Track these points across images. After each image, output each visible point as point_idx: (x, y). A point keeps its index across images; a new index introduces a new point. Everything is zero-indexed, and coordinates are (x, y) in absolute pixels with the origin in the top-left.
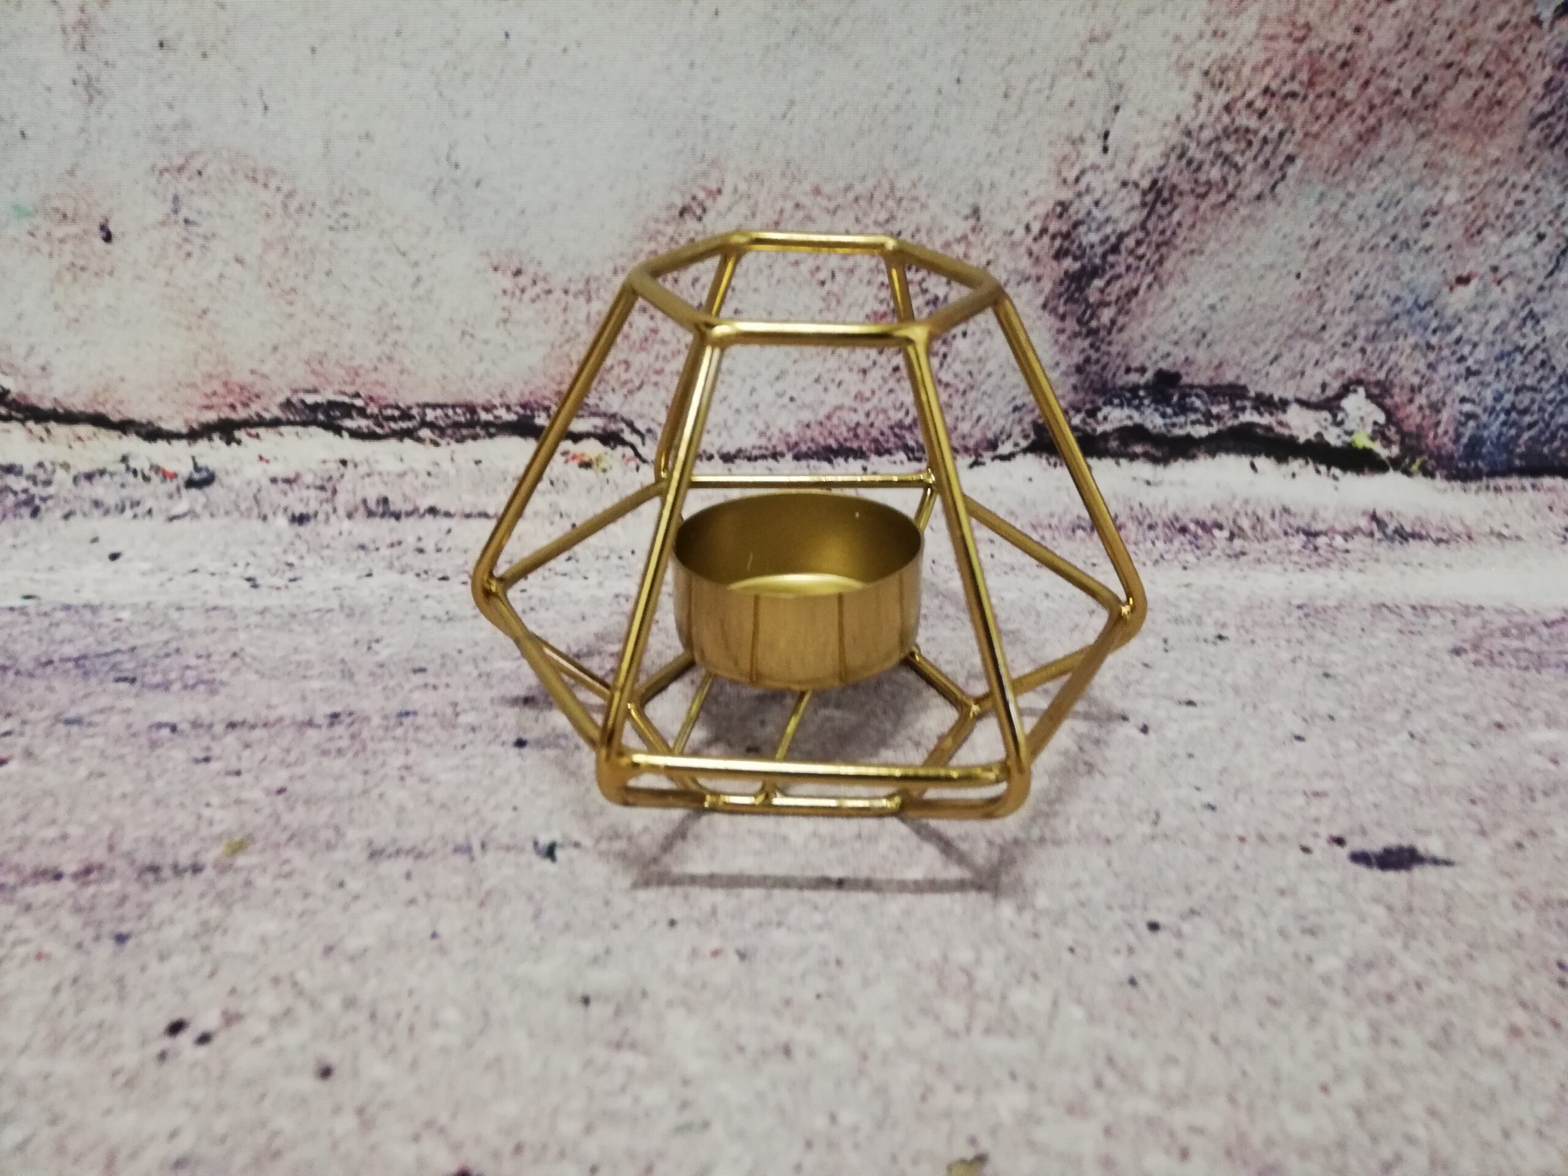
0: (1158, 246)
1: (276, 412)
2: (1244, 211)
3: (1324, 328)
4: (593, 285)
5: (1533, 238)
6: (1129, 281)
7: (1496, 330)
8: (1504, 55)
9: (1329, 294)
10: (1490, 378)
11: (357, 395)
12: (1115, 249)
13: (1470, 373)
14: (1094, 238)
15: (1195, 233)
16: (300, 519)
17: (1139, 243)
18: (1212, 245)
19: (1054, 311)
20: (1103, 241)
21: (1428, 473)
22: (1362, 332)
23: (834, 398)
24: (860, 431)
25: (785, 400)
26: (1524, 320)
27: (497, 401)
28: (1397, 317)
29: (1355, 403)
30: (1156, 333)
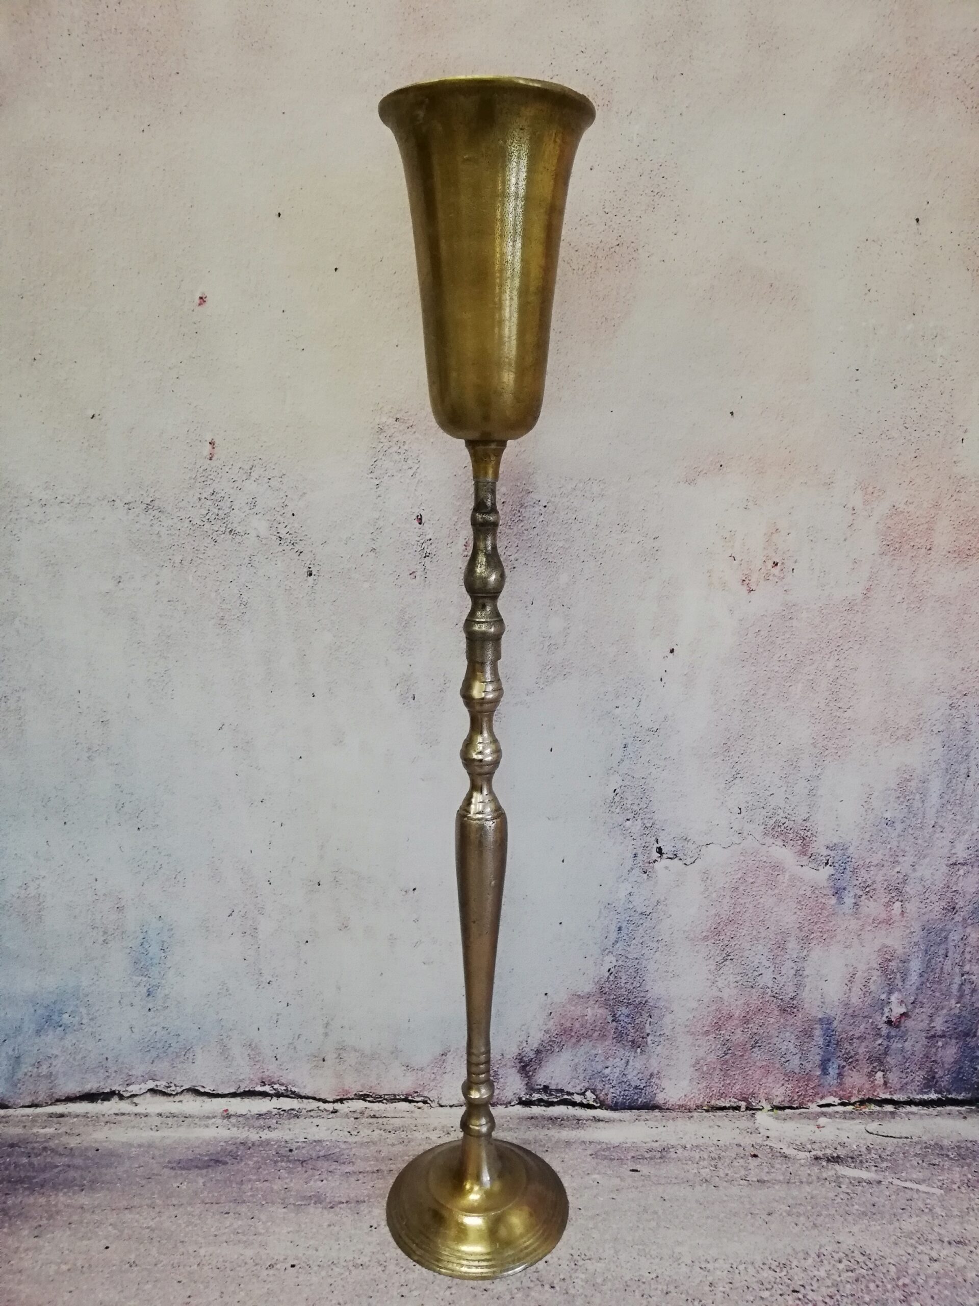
0: (540, 1061)
1: (353, 1096)
2: (555, 1055)
3: (578, 1077)
4: (423, 1068)
5: (620, 1059)
6: (535, 1067)
7: (617, 1078)
8: (603, 1027)
9: (578, 1070)
10: (618, 1088)
11: (371, 1093)
12: (531, 1062)
13: (613, 1087)
15: (547, 1058)
16: (356, 1118)
17: (535, 1061)
18: (551, 1061)
19: (520, 1073)
20: (528, 1060)
21: (606, 1109)
22: (587, 1077)
26: (622, 1076)
27: (401, 1094)
28: (594, 1075)
29: (588, 1094)
30: (542, 1077)
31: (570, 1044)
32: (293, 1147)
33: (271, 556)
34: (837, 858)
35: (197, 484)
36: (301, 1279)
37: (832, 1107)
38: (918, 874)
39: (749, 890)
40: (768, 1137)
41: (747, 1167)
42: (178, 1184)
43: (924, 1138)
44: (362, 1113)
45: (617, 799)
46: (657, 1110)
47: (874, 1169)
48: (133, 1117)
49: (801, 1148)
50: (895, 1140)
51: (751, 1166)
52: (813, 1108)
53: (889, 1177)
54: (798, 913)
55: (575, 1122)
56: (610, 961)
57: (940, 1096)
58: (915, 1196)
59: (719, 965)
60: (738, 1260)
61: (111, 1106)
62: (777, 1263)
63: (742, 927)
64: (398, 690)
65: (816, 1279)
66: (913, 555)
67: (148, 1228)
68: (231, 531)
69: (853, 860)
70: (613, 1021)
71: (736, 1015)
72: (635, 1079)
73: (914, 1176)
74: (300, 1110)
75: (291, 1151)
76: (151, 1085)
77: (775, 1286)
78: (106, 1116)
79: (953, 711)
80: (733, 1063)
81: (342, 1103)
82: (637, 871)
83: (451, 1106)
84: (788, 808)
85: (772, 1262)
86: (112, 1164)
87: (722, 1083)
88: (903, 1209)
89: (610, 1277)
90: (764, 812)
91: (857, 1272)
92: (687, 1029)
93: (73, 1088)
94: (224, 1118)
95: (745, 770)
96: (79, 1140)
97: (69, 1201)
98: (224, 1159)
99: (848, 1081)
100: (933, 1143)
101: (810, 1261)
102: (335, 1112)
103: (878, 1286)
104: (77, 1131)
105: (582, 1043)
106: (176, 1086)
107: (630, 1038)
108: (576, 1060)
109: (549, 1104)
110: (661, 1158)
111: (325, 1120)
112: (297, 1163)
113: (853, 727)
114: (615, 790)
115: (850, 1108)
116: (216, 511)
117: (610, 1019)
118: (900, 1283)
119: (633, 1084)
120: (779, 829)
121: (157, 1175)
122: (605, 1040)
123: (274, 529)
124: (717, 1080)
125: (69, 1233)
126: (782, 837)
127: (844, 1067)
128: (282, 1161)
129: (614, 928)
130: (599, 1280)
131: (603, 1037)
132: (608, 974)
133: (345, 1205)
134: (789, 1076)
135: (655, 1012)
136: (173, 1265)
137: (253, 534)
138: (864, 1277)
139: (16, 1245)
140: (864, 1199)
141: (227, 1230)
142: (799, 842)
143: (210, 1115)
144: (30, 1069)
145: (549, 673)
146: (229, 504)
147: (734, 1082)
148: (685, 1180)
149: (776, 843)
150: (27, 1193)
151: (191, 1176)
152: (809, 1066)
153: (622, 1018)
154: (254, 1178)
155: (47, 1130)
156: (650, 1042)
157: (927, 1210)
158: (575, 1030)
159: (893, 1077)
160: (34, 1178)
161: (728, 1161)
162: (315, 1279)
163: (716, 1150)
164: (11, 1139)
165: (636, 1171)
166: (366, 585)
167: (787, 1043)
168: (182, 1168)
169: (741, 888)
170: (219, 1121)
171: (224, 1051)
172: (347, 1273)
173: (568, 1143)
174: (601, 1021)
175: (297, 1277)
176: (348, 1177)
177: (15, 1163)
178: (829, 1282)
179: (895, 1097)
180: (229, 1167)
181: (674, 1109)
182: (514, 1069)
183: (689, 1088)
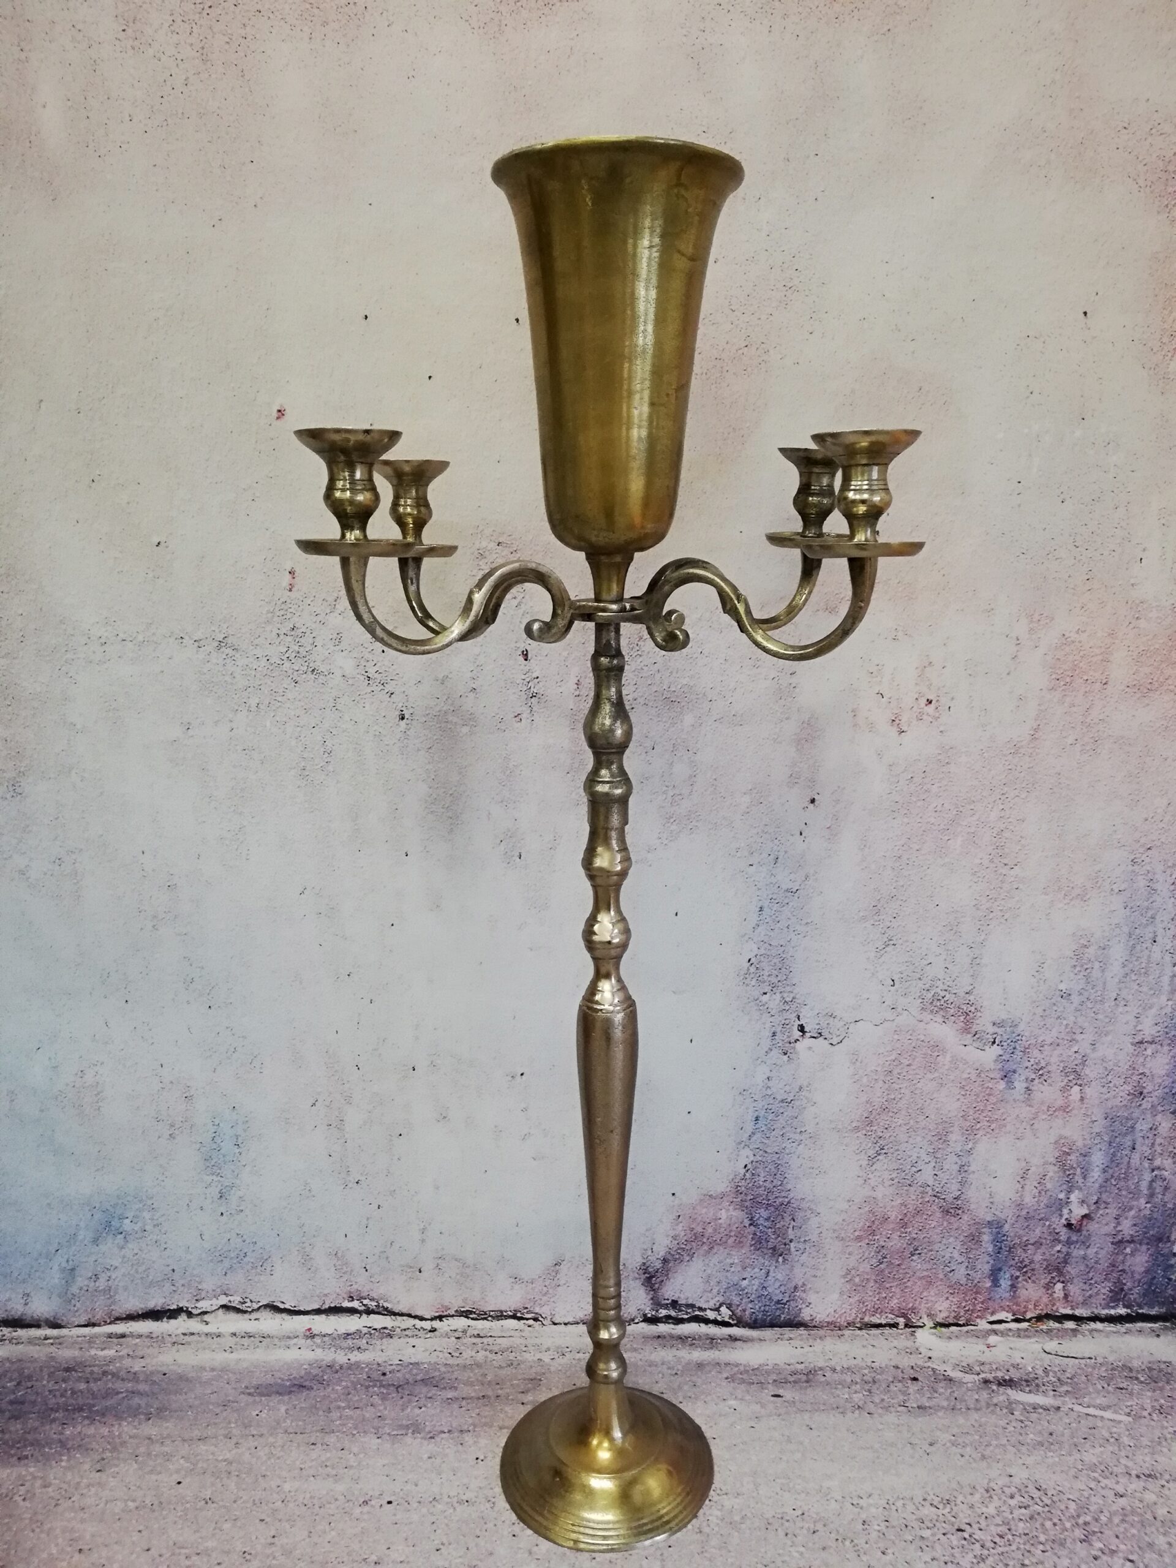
0: (667, 1271)
1: (453, 1313)
2: (685, 1265)
3: (712, 1290)
4: (533, 1281)
5: (759, 1269)
6: (661, 1279)
7: (755, 1291)
8: (739, 1233)
9: (711, 1282)
10: (757, 1303)
11: (475, 1309)
12: (657, 1272)
13: (752, 1301)
14: (652, 1270)
15: (675, 1269)
16: (458, 1338)
17: (662, 1271)
18: (680, 1272)
19: (644, 1285)
20: (654, 1270)
21: (744, 1327)
22: (722, 1291)
26: (762, 1288)
27: (508, 1310)
28: (730, 1287)
29: (723, 1309)
30: (670, 1291)
31: (701, 1252)
32: (387, 1371)
33: (358, 698)
34: (1005, 1037)
35: (276, 619)
36: (398, 1517)
37: (1004, 1324)
38: (1099, 1054)
39: (905, 1074)
40: (930, 1358)
41: (905, 1391)
42: (257, 1412)
43: (1111, 1359)
44: (464, 1332)
45: (752, 969)
46: (802, 1328)
47: (1052, 1393)
48: (203, 1338)
49: (968, 1369)
50: (1077, 1361)
51: (911, 1391)
52: (983, 1325)
53: (1068, 1402)
54: (962, 1100)
55: (708, 1341)
56: (746, 1156)
57: (1129, 1311)
58: (1099, 1424)
59: (872, 1160)
60: (895, 1496)
61: (181, 1324)
62: (939, 1499)
63: (897, 1116)
64: (502, 847)
65: (984, 1516)
66: (1087, 690)
67: (225, 1461)
68: (313, 670)
69: (1024, 1038)
70: (751, 1225)
71: (892, 1218)
72: (778, 1292)
73: (1098, 1401)
74: (393, 1329)
75: (384, 1374)
76: (223, 1300)
77: (938, 1524)
78: (173, 1336)
79: (1136, 867)
80: (890, 1273)
81: (441, 1320)
82: (776, 1054)
83: (565, 1324)
84: (948, 979)
85: (934, 1497)
86: (181, 1389)
87: (877, 1296)
88: (1085, 1439)
89: (749, 1515)
90: (920, 984)
91: (1031, 1508)
92: (836, 1235)
93: (135, 1304)
94: (307, 1337)
95: (899, 936)
96: (143, 1362)
97: (135, 1431)
98: (307, 1383)
99: (1023, 1293)
100: (1120, 1364)
101: (977, 1496)
102: (433, 1330)
103: (1055, 1524)
104: (141, 1354)
105: (715, 1251)
106: (251, 1301)
107: (770, 1245)
108: (709, 1271)
109: (679, 1321)
110: (807, 1382)
111: (422, 1339)
112: (392, 1388)
113: (1021, 886)
114: (749, 960)
115: (1025, 1325)
116: (297, 648)
117: (747, 1222)
118: (1081, 1521)
119: (775, 1299)
120: (938, 1004)
121: (233, 1402)
122: (742, 1247)
123: (361, 667)
124: (871, 1294)
125: (135, 1466)
126: (941, 1013)
127: (1017, 1277)
128: (375, 1386)
129: (750, 1117)
130: (737, 1518)
131: (739, 1244)
132: (744, 1170)
133: (447, 1435)
134: (954, 1288)
135: (799, 1215)
136: (254, 1500)
137: (338, 673)
138: (1039, 1514)
139: (78, 1480)
140: (1040, 1428)
141: (314, 1463)
142: (962, 1018)
143: (291, 1335)
144: (86, 1283)
145: (674, 827)
146: (311, 641)
147: (891, 1295)
148: (835, 1406)
149: (935, 1019)
150: (86, 1422)
151: (271, 1404)
152: (977, 1276)
153: (761, 1221)
154: (343, 1405)
155: (106, 1353)
156: (793, 1250)
157: (1112, 1440)
158: (707, 1235)
159: (1075, 1289)
160: (94, 1406)
161: (884, 1386)
162: (415, 1517)
163: (870, 1372)
164: (66, 1363)
165: (778, 1396)
166: (465, 730)
167: (951, 1249)
168: (262, 1395)
169: (895, 1072)
170: (301, 1342)
171: (306, 1261)
172: (451, 1511)
173: (700, 1366)
174: (737, 1225)
175: (395, 1515)
176: (449, 1404)
177: (71, 1389)
178: (998, 1520)
179: (1078, 1313)
180: (313, 1393)
181: (822, 1327)
182: (638, 1281)
183: (839, 1303)
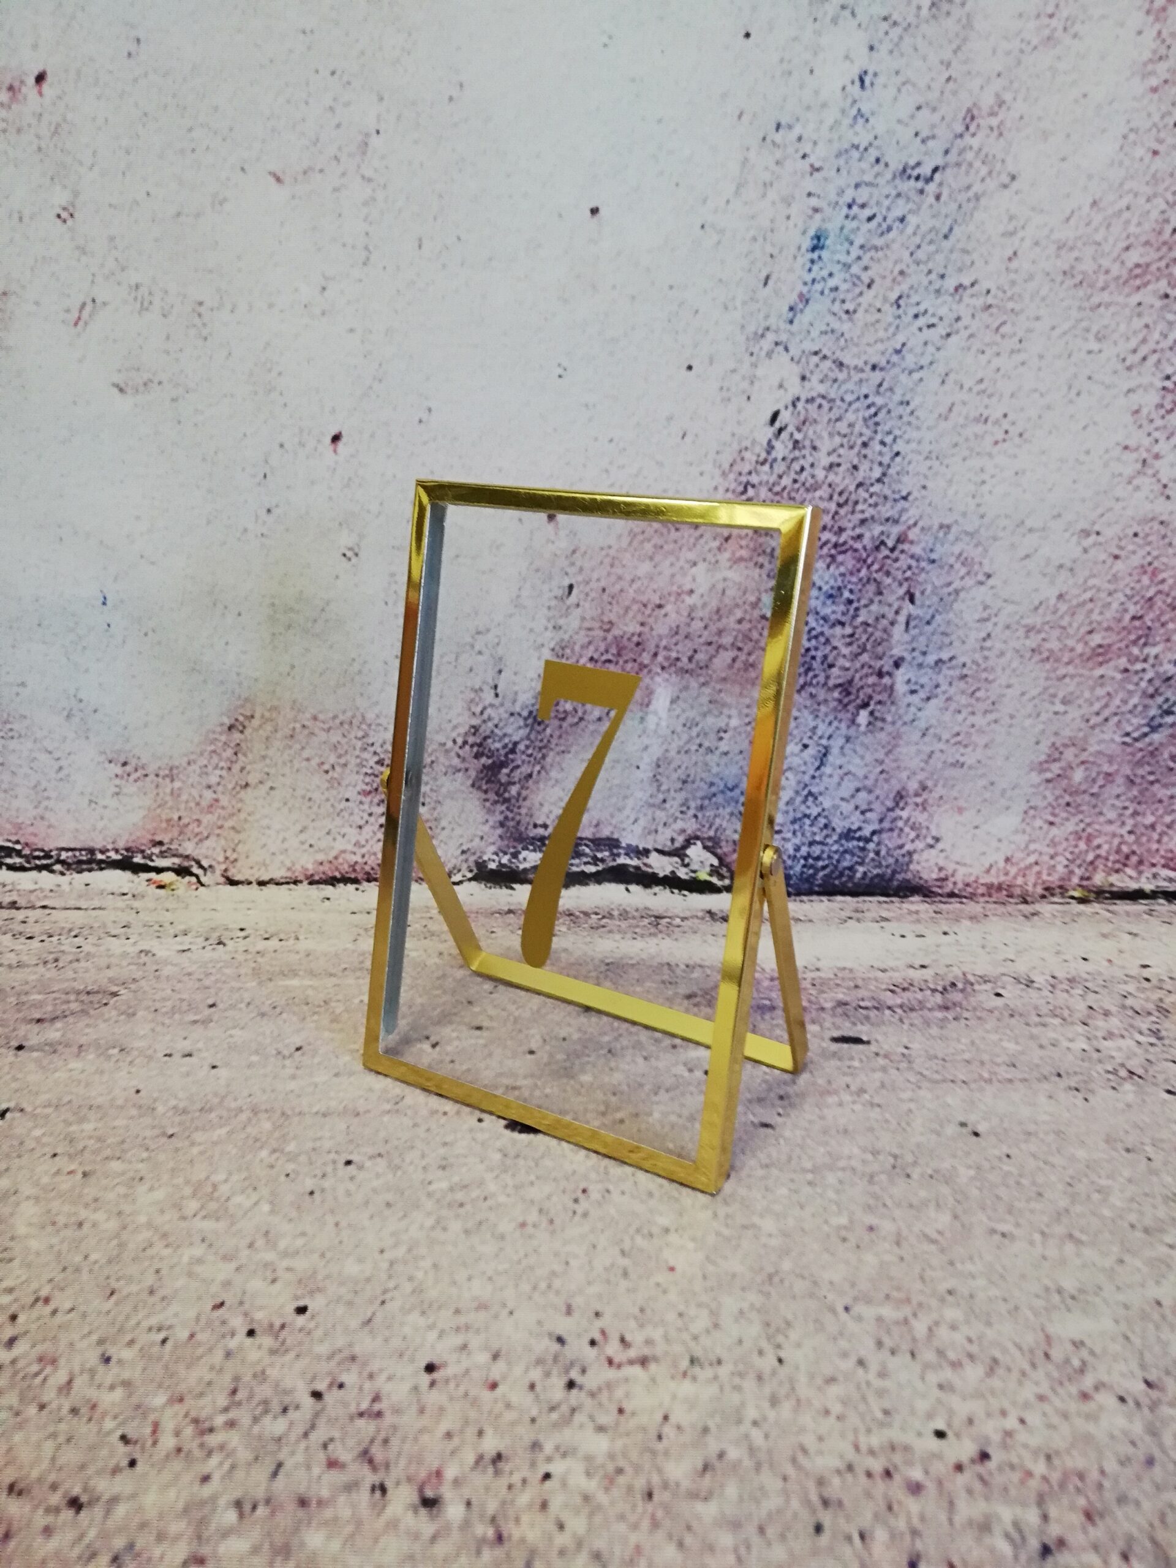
0: (540, 749)
2: (591, 727)
3: (664, 801)
4: (175, 771)
5: (800, 747)
6: (525, 769)
7: (788, 803)
9: (663, 780)
10: (789, 835)
11: (18, 842)
12: (513, 751)
14: (498, 745)
15: (562, 741)
17: (527, 747)
18: (573, 749)
19: (479, 788)
20: (505, 746)
22: (694, 802)
23: (340, 845)
24: (357, 868)
25: (306, 846)
26: (806, 797)
27: (110, 847)
28: (714, 795)
29: (696, 852)
30: (550, 802)
46: (916, 898)
56: (776, 382)
72: (848, 806)
87: (1130, 823)
92: (1032, 642)
107: (836, 676)
108: (658, 749)
109: (570, 879)
110: (945, 1008)
119: (841, 825)
124: (1111, 815)
129: (793, 239)
132: (770, 431)
148: (1047, 1071)
156: (901, 688)
158: (652, 642)
163: (1142, 989)
165: (857, 1041)
181: (972, 897)
182: (460, 774)
183: (1022, 839)
